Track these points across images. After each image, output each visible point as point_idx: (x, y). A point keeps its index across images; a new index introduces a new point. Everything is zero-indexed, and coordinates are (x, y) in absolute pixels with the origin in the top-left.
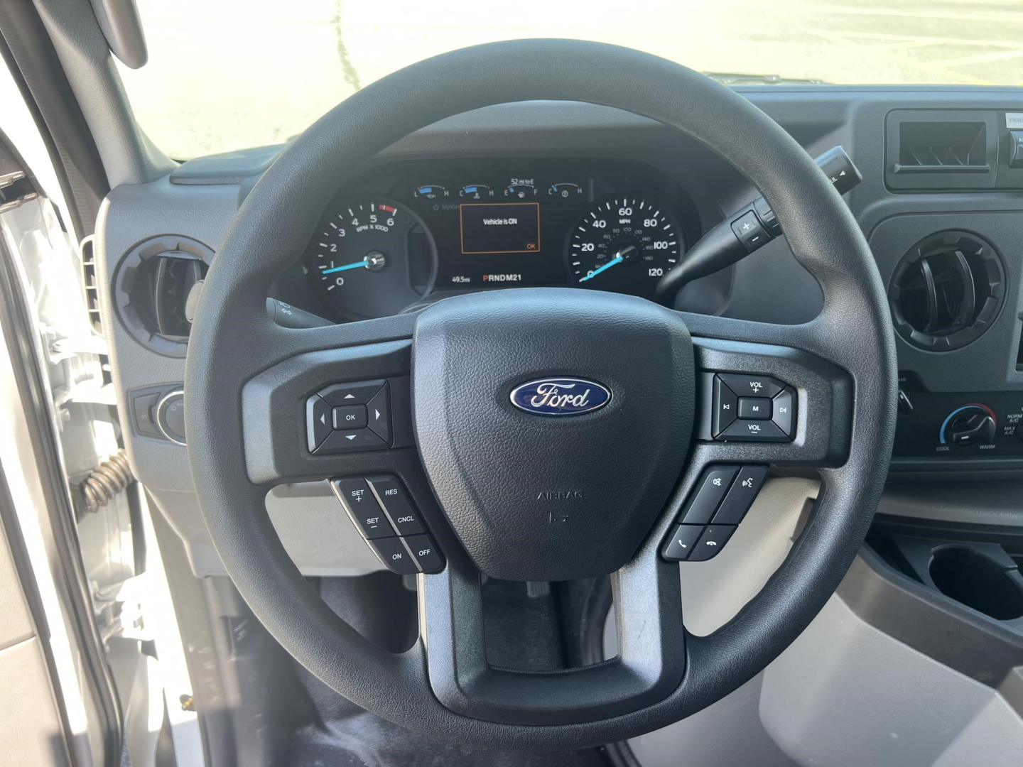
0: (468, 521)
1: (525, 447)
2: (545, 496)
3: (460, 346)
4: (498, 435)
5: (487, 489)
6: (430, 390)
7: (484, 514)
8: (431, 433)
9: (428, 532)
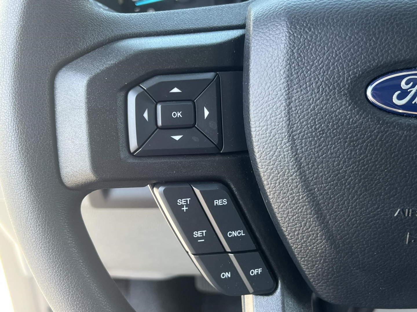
0: (308, 238)
1: (384, 153)
2: (404, 213)
3: (306, 29)
4: (351, 138)
5: (333, 203)
6: (268, 85)
7: (328, 232)
8: (268, 135)
9: (259, 248)
